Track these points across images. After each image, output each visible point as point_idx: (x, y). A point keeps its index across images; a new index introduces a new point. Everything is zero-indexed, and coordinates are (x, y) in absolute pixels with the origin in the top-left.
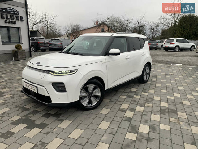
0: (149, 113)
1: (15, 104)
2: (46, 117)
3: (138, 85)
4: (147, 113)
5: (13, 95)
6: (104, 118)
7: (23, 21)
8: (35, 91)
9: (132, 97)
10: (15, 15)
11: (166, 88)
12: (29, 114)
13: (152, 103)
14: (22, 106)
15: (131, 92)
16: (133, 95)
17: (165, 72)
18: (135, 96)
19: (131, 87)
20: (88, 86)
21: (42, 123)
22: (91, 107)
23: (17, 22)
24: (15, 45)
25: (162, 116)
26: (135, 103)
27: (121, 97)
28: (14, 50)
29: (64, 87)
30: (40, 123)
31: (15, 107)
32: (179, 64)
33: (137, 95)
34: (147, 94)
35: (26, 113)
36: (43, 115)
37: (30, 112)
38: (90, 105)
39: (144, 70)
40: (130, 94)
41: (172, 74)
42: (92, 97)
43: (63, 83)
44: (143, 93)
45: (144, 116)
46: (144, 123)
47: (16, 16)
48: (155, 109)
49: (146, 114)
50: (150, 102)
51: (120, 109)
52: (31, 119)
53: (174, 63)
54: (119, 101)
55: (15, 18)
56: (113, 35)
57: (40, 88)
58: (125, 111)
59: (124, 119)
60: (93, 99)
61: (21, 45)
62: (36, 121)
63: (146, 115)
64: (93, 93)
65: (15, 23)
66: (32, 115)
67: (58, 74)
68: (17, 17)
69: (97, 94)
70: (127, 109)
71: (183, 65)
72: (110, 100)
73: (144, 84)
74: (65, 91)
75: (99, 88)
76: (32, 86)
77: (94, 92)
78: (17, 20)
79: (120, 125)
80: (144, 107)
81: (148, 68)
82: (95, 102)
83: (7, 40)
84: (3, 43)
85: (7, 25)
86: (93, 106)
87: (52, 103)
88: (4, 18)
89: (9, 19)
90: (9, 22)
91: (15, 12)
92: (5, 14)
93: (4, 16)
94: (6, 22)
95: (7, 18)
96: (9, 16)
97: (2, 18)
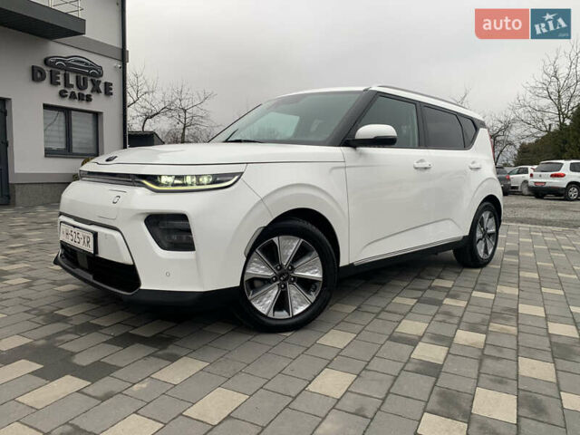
0: (511, 355)
2: (120, 346)
3: (456, 273)
4: (500, 351)
5: (35, 279)
6: (331, 361)
7: (112, 94)
8: (88, 249)
9: (440, 303)
11: (560, 283)
13: (514, 323)
14: (47, 309)
15: (430, 288)
16: (440, 299)
17: (546, 243)
18: (447, 301)
19: (430, 275)
23: (94, 97)
26: (449, 320)
27: (398, 300)
29: (189, 231)
30: (90, 363)
31: (25, 312)
33: (454, 297)
34: (491, 296)
36: (111, 337)
37: (69, 327)
38: (283, 315)
40: (429, 294)
41: (573, 248)
42: (291, 283)
43: (183, 217)
44: (475, 294)
45: (488, 362)
46: (493, 386)
47: (92, 80)
48: (527, 340)
49: (494, 354)
50: (508, 319)
51: (394, 334)
52: (63, 350)
54: (389, 312)
55: (90, 86)
56: (371, 89)
57: (106, 235)
58: (413, 342)
59: (410, 367)
60: (294, 291)
62: (77, 356)
64: (293, 269)
65: (89, 99)
66: (70, 337)
67: (169, 188)
68: (96, 84)
69: (308, 274)
70: (421, 337)
72: (359, 307)
73: (478, 271)
74: (190, 246)
75: (315, 253)
76: (82, 233)
77: (297, 265)
78: (96, 90)
79: (392, 385)
80: (486, 333)
81: (490, 217)
82: (300, 304)
83: (63, 146)
84: (49, 153)
85: (66, 103)
86: (294, 317)
87: (143, 287)
88: (59, 84)
89: (72, 86)
90: (73, 96)
91: (90, 69)
92: (62, 72)
93: (59, 78)
94: (62, 94)
95: (67, 84)
96: (72, 80)
97: (54, 82)
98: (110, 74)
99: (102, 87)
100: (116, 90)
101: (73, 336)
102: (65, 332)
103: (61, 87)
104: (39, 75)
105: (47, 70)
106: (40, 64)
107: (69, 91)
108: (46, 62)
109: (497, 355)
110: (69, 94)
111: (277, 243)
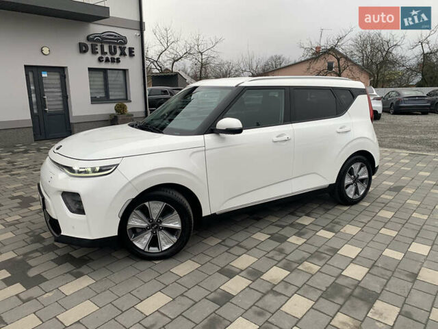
0: (291, 291)
1: (32, 226)
2: (58, 263)
3: (326, 209)
4: (287, 288)
6: (167, 286)
7: (134, 55)
9: (283, 239)
10: (118, 46)
13: (322, 262)
14: (38, 232)
15: (292, 225)
16: (289, 236)
18: (292, 239)
19: (303, 212)
20: (147, 204)
21: (38, 276)
22: (158, 254)
23: (122, 59)
24: (115, 105)
25: (322, 303)
26: (276, 257)
27: (257, 235)
28: (113, 114)
30: (35, 275)
31: (26, 233)
33: (299, 235)
34: (330, 235)
36: (57, 257)
37: (41, 246)
38: (154, 250)
39: (346, 170)
40: (285, 231)
42: (160, 230)
44: (321, 233)
45: (268, 297)
46: (252, 316)
47: (120, 47)
48: (318, 280)
49: (280, 290)
50: (322, 259)
51: (227, 267)
52: (28, 264)
54: (241, 246)
55: (119, 52)
56: (242, 85)
58: (232, 274)
59: (212, 296)
60: (162, 235)
61: (125, 104)
62: (32, 269)
64: (161, 222)
65: (118, 61)
66: (37, 255)
67: (76, 174)
68: (123, 50)
69: (171, 225)
70: (242, 271)
72: (223, 241)
77: (163, 219)
78: (123, 54)
79: (188, 309)
80: (293, 270)
81: (361, 167)
82: (166, 244)
83: (103, 95)
84: (94, 100)
85: (103, 65)
86: (162, 251)
87: (62, 234)
88: (97, 53)
89: (106, 53)
90: (107, 60)
91: (117, 40)
92: (99, 44)
93: (97, 49)
94: (100, 60)
95: (103, 52)
96: (106, 49)
97: (94, 52)
98: (132, 41)
99: (127, 51)
100: (137, 52)
101: (39, 254)
102: (37, 251)
103: (99, 55)
104: (84, 49)
105: (89, 44)
106: (84, 41)
107: (104, 57)
108: (88, 39)
110: (104, 59)
111: (148, 206)
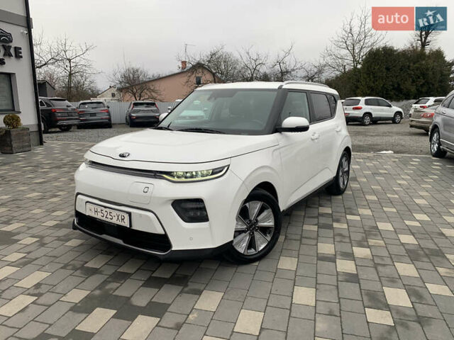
0: (388, 261)
1: (57, 260)
2: (155, 288)
3: (328, 200)
4: (383, 260)
5: (42, 237)
6: (295, 280)
7: (21, 57)
8: (122, 224)
9: (331, 227)
10: (1, 44)
11: (391, 203)
12: (105, 282)
13: (380, 238)
14: (78, 264)
15: (321, 215)
16: (331, 223)
17: (369, 168)
18: (335, 225)
19: (314, 204)
21: (151, 303)
22: (255, 256)
23: (7, 60)
24: (4, 116)
25: (419, 264)
26: (344, 240)
27: (306, 227)
28: (2, 128)
29: (204, 209)
30: (146, 304)
31: (62, 268)
32: (386, 150)
33: (338, 221)
34: (358, 218)
35: (95, 280)
36: (143, 282)
37: (106, 277)
38: (252, 251)
39: (340, 165)
40: (322, 220)
41: (386, 172)
42: (256, 231)
43: (200, 201)
44: (349, 217)
45: (380, 268)
46: (390, 284)
47: (3, 46)
48: (395, 250)
49: (381, 262)
50: (375, 235)
51: (319, 255)
52: (117, 296)
53: (375, 148)
54: (306, 238)
55: (2, 51)
56: (283, 87)
57: (140, 215)
58: (332, 259)
59: (340, 278)
60: (258, 235)
61: (18, 115)
62: (132, 299)
63: (384, 265)
64: (257, 221)
65: (2, 62)
66: (114, 285)
67: (183, 179)
68: (7, 50)
69: (266, 224)
70: (335, 255)
71: (395, 153)
72: (286, 236)
73: (340, 197)
74: (205, 219)
75: (270, 210)
76: (114, 213)
77: (259, 218)
78: (8, 54)
79: (338, 293)
80: (369, 247)
81: (346, 161)
82: (262, 243)
86: (259, 252)
87: (174, 248)
91: (1, 36)
99: (12, 52)
100: (25, 53)
109: (383, 263)
111: (248, 206)
